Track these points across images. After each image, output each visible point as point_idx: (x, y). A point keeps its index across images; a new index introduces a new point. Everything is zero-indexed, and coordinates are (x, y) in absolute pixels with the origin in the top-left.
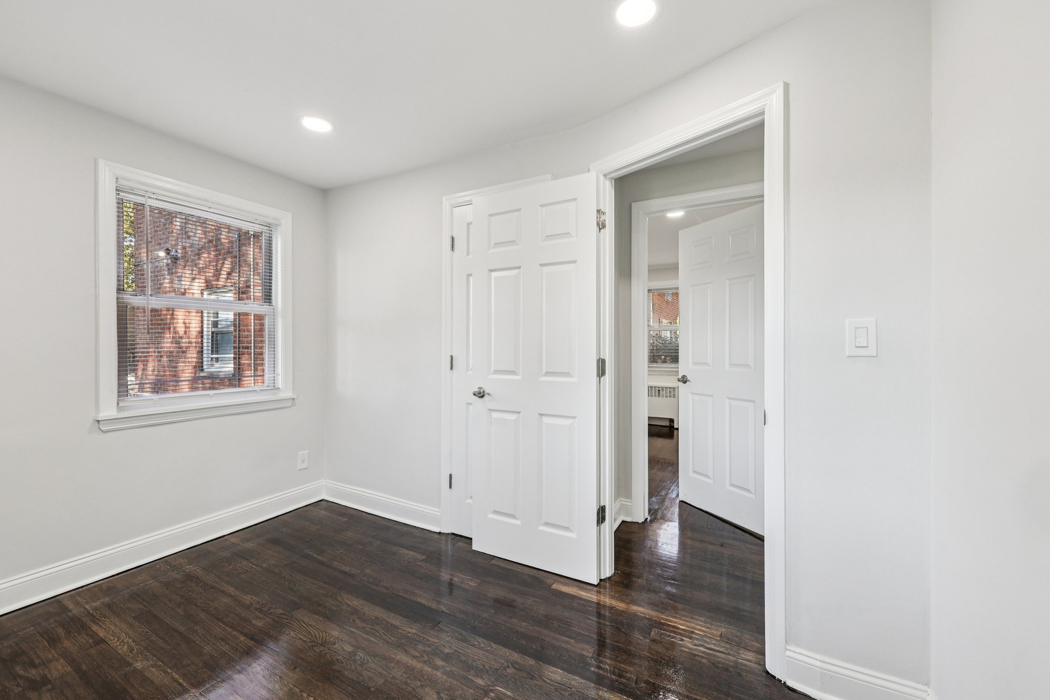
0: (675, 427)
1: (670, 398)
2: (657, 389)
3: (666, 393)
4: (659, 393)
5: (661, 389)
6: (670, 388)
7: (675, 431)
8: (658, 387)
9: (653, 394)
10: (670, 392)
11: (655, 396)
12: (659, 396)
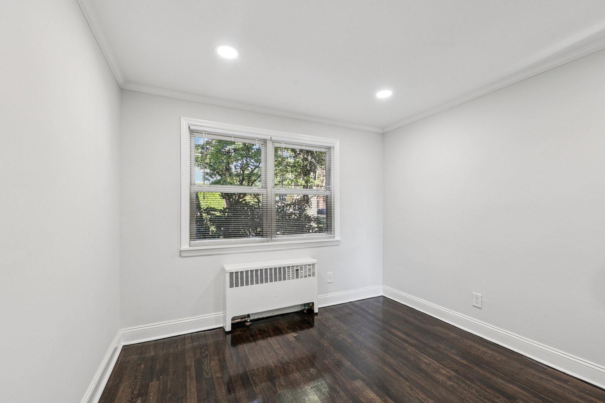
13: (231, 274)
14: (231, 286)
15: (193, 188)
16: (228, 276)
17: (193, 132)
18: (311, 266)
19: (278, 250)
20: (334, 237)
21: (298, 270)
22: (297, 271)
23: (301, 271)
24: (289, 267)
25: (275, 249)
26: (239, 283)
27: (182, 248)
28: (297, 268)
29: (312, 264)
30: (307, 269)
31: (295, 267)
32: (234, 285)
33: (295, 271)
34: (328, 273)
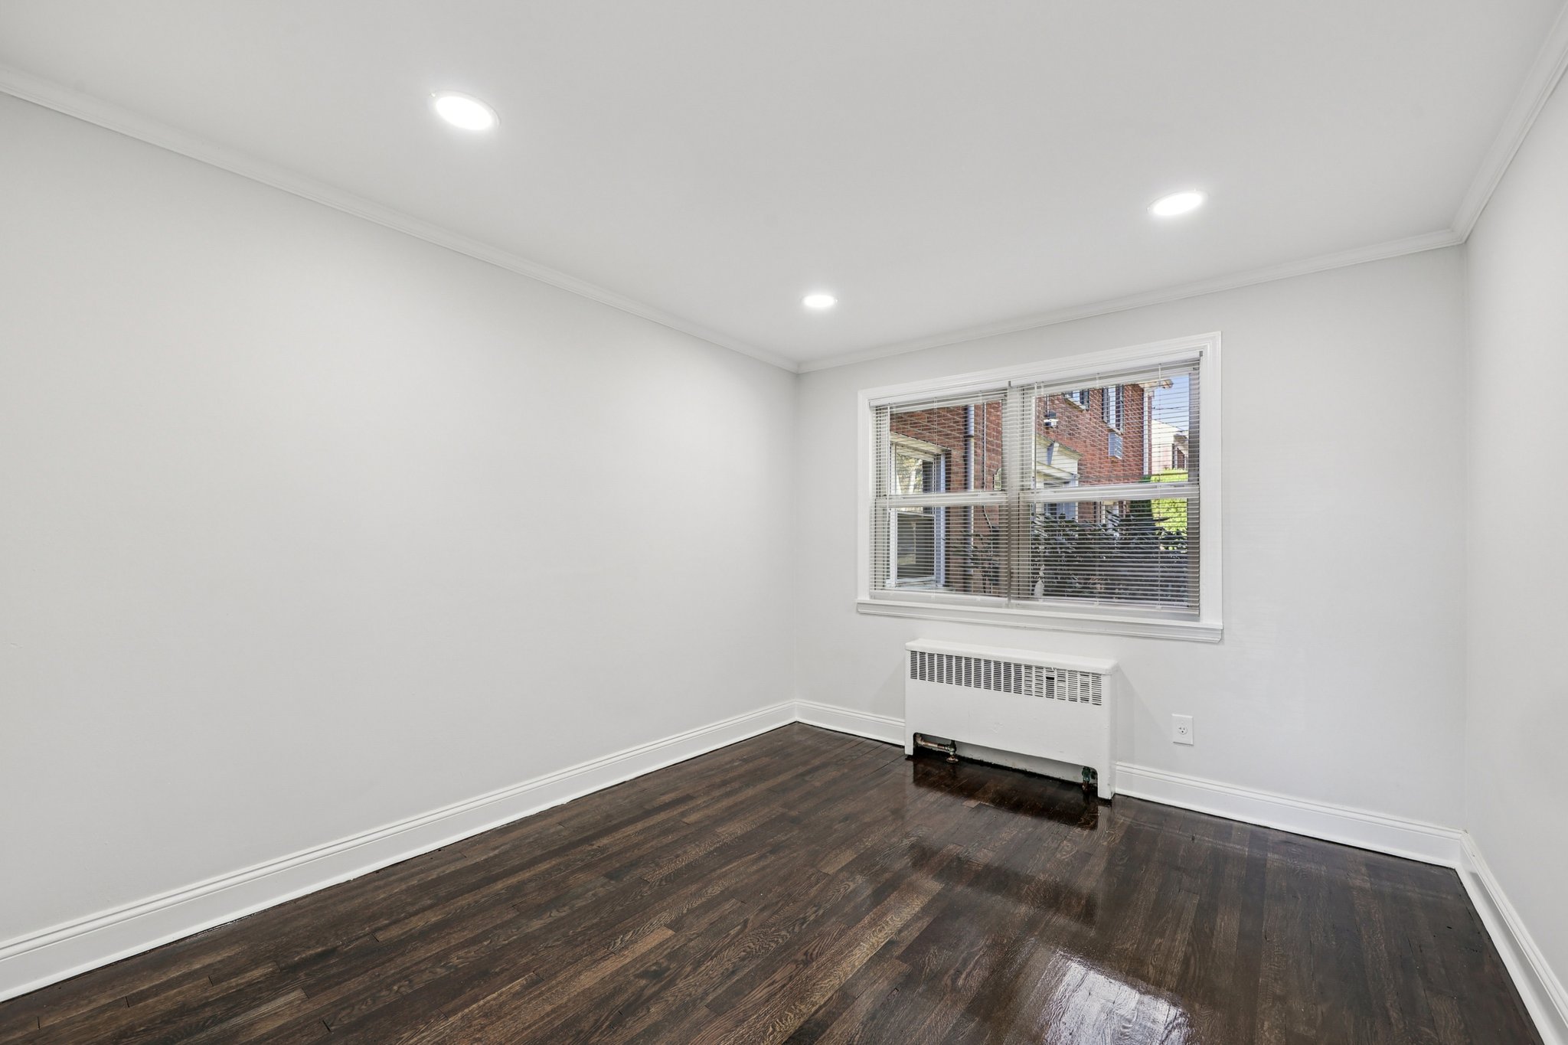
0: (1100, 795)
1: (1085, 704)
2: (1045, 674)
3: (1073, 688)
4: (1050, 688)
5: (1055, 675)
6: (1085, 674)
7: (1100, 808)
8: (1049, 670)
9: (1033, 688)
10: (1085, 685)
11: (1039, 694)
12: (1050, 694)
13: (914, 653)
14: (914, 676)
15: (880, 503)
16: (909, 655)
17: (880, 409)
18: (1090, 677)
19: (1025, 628)
20: (1196, 618)
21: (1053, 679)
22: (1050, 681)
23: (1061, 684)
24: (1028, 667)
25: (1020, 624)
26: (927, 674)
27: (859, 598)
28: (1050, 675)
29: (1093, 674)
30: (1079, 682)
31: (1044, 669)
32: (918, 676)
33: (1045, 679)
34: (1173, 715)
